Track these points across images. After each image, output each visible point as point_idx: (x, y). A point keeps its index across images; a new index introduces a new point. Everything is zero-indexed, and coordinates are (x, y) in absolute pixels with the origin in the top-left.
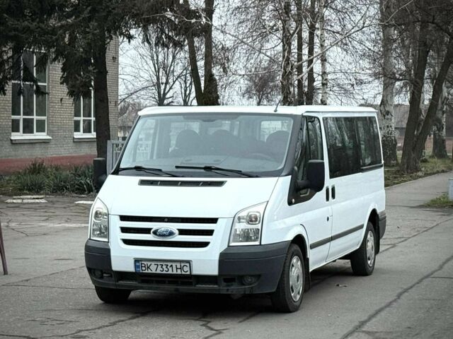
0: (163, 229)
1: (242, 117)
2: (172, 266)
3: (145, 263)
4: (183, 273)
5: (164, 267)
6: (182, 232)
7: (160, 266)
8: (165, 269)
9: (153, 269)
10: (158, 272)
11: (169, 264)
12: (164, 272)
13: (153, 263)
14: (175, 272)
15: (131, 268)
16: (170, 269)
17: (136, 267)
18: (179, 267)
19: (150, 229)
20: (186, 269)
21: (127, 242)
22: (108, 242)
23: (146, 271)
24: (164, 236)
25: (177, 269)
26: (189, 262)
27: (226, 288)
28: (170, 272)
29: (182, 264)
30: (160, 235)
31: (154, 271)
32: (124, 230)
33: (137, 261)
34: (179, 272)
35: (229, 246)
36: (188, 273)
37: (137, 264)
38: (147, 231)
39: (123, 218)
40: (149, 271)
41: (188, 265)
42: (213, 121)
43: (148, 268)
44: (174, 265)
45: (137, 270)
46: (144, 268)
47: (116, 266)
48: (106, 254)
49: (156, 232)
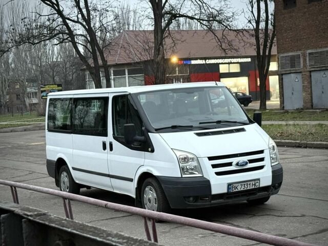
0: (241, 161)
3: (235, 185)
4: (256, 187)
5: (246, 186)
6: (251, 161)
7: (243, 185)
8: (246, 187)
9: (240, 188)
10: (242, 189)
11: (249, 183)
12: (245, 189)
13: (239, 184)
14: (251, 188)
15: (225, 190)
16: (249, 186)
17: (228, 188)
18: (253, 184)
19: (232, 163)
20: (257, 184)
21: (218, 174)
22: (203, 176)
23: (235, 191)
24: (243, 165)
26: (259, 180)
28: (249, 188)
29: (256, 182)
30: (241, 166)
31: (239, 190)
32: (214, 166)
33: (229, 185)
34: (253, 187)
35: (272, 166)
36: (258, 187)
37: (230, 187)
38: (230, 164)
39: (210, 158)
40: (237, 190)
41: (258, 181)
43: (236, 188)
44: (251, 183)
45: (229, 190)
46: (233, 189)
47: (215, 191)
48: (206, 184)
49: (237, 164)
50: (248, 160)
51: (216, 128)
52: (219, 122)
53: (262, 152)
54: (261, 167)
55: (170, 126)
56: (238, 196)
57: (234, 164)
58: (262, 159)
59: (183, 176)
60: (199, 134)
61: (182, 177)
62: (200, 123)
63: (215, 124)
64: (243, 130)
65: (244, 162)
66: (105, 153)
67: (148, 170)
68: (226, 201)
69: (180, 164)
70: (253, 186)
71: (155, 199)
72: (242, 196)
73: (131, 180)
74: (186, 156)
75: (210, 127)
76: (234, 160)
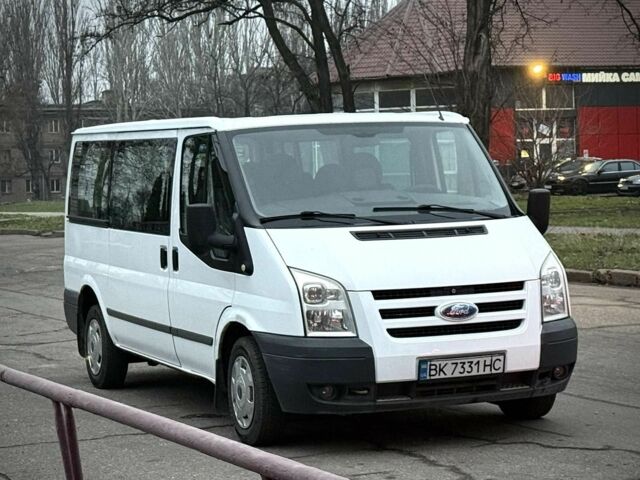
0: (458, 306)
1: (406, 128)
2: (478, 362)
3: (437, 363)
4: (494, 371)
5: (466, 366)
6: (484, 307)
7: (460, 365)
8: (467, 368)
9: (450, 371)
10: (457, 374)
11: (475, 360)
12: (466, 374)
13: (450, 362)
14: (481, 372)
15: (410, 374)
16: (475, 368)
17: (420, 370)
18: (488, 363)
19: (434, 308)
20: (498, 365)
21: (395, 333)
22: (357, 337)
23: (437, 377)
24: (462, 316)
25: (485, 366)
26: (503, 353)
27: (541, 388)
28: (474, 373)
29: (494, 359)
30: (455, 316)
31: (449, 375)
32: (386, 314)
33: (423, 361)
34: (488, 371)
35: (543, 323)
36: (501, 371)
37: (423, 367)
38: (429, 311)
39: (379, 295)
40: (442, 376)
41: (501, 358)
42: (372, 135)
43: (441, 370)
44: (482, 360)
45: (422, 376)
46: (433, 372)
47: (384, 374)
48: (364, 357)
49: (446, 312)
50: (477, 304)
51: (414, 223)
52: (425, 209)
53: (518, 286)
54: (514, 324)
55: (299, 213)
56: (450, 392)
57: (438, 311)
58: (518, 304)
59: (309, 335)
60: (361, 236)
61: (306, 336)
62: (376, 210)
63: (416, 213)
64: (481, 230)
65: (465, 308)
66: (164, 275)
67: (238, 317)
68: (415, 401)
69: (304, 305)
70: (488, 369)
71: (251, 387)
72: (460, 391)
73: (208, 341)
74: (320, 287)
75: (396, 221)
76: (441, 302)
